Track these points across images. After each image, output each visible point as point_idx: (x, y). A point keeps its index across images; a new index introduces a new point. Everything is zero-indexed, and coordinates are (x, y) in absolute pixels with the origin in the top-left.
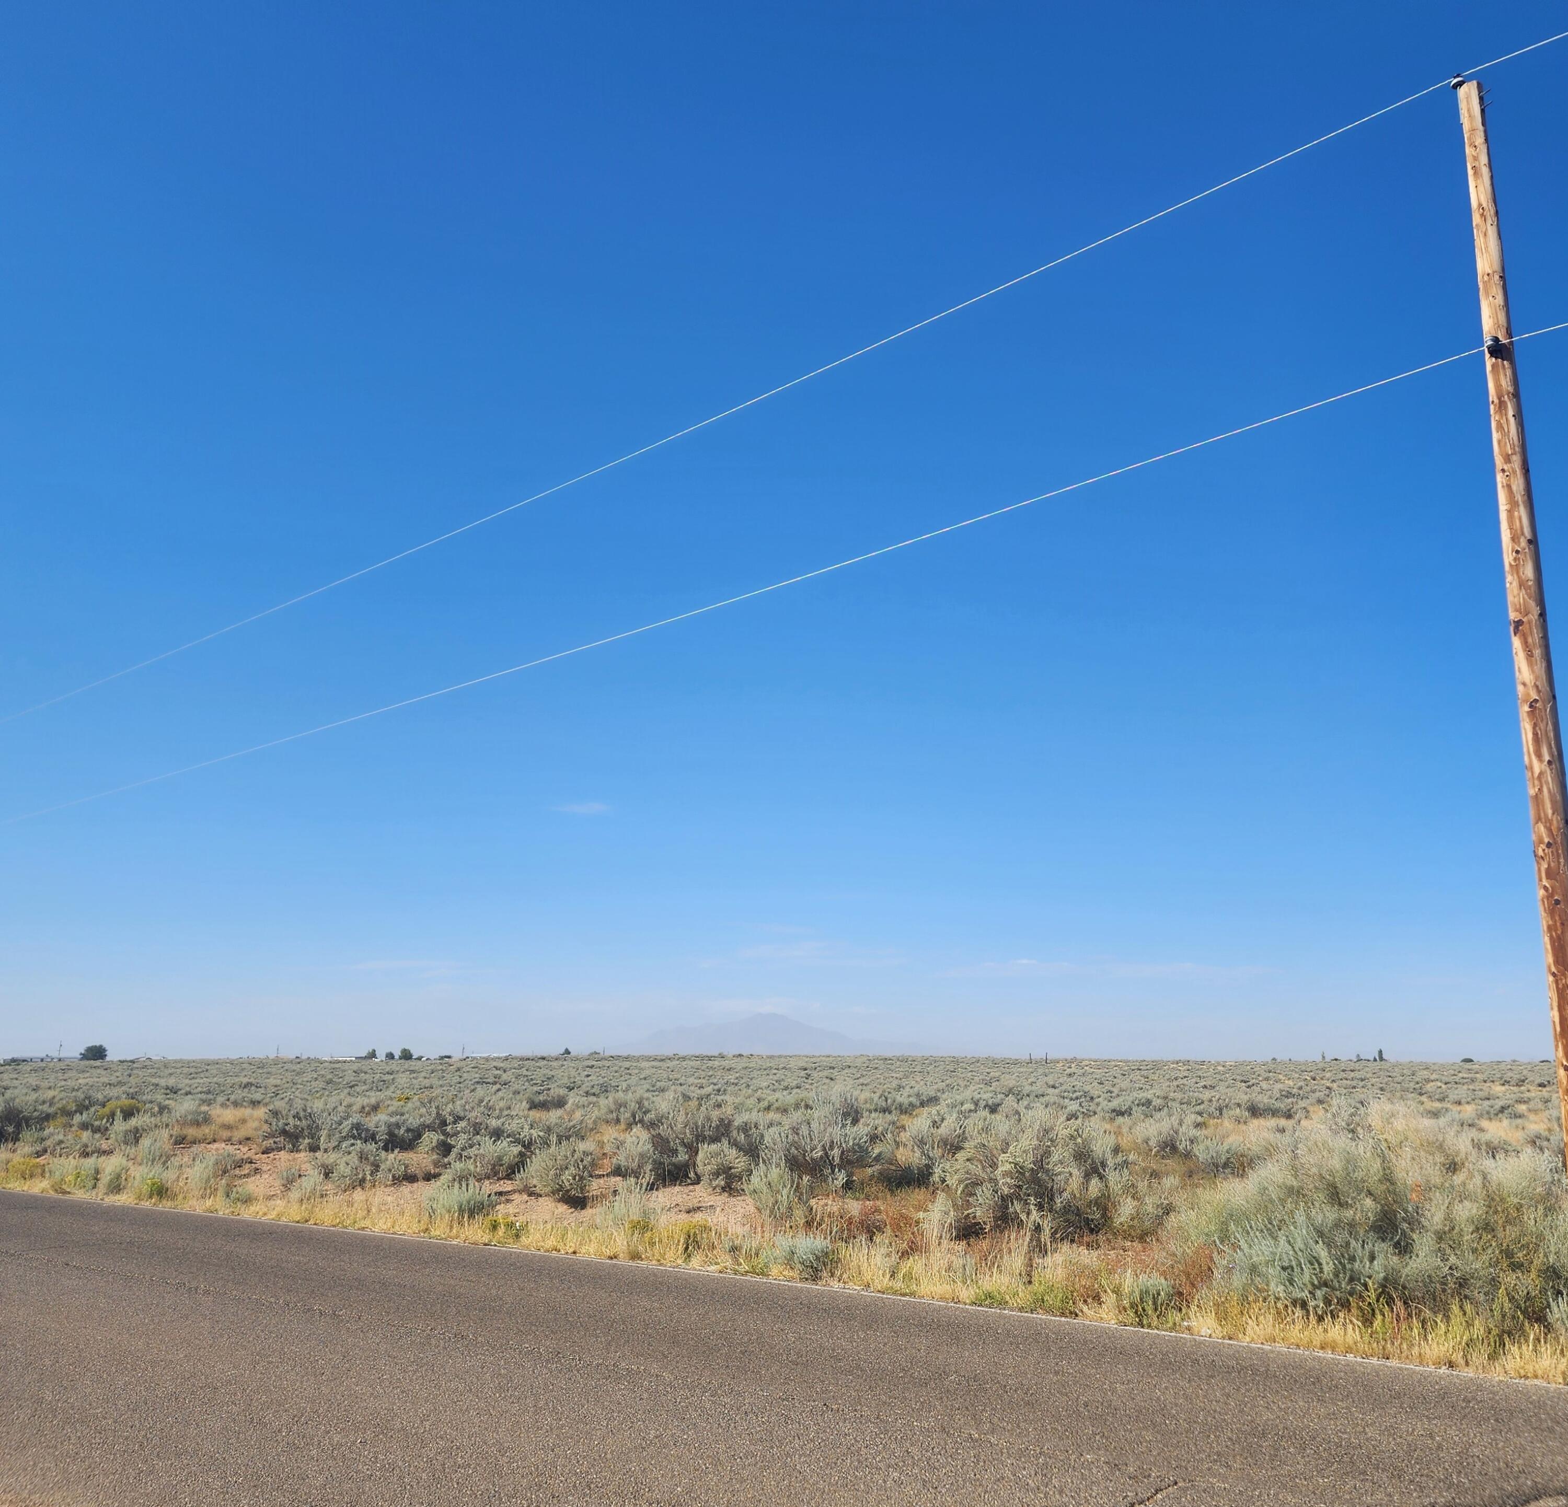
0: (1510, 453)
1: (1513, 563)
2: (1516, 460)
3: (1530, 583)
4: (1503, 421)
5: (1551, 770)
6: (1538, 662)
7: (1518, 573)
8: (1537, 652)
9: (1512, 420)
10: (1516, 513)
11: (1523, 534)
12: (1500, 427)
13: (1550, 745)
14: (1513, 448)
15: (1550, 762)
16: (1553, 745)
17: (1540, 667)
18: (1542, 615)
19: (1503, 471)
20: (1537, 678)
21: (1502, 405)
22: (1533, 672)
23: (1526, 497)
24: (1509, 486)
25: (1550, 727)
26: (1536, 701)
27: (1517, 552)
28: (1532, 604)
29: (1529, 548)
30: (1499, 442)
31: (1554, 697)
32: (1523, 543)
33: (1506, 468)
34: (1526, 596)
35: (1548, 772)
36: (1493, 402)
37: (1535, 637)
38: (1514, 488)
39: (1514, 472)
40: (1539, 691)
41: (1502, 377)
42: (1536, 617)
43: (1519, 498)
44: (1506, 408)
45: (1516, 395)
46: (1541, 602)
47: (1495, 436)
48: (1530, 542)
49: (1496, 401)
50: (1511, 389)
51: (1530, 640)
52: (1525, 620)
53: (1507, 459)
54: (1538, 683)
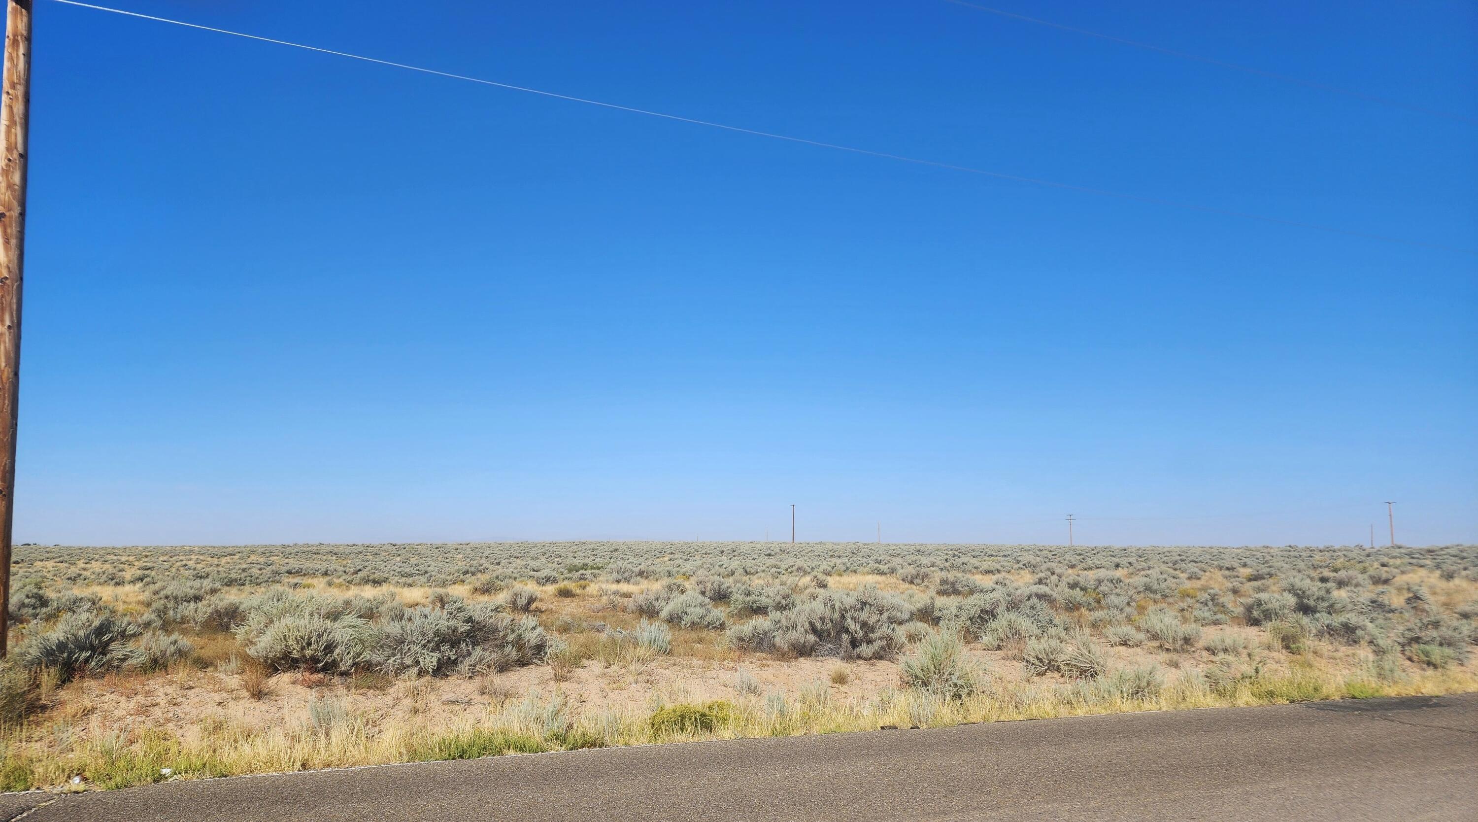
0: (16, 82)
1: (5, 168)
2: (20, 90)
3: (16, 187)
4: (14, 55)
5: (10, 333)
6: (13, 250)
7: (7, 177)
8: (13, 242)
9: (22, 58)
10: (13, 130)
11: (16, 148)
12: (11, 59)
13: (12, 315)
14: (19, 78)
15: (9, 327)
16: (14, 315)
17: (14, 254)
18: (22, 214)
19: (8, 93)
20: (10, 261)
21: (15, 43)
22: (7, 256)
23: (23, 121)
24: (11, 107)
25: (14, 300)
26: (6, 278)
27: (9, 160)
28: (15, 204)
29: (20, 160)
30: (9, 70)
31: (21, 279)
32: (15, 155)
33: (10, 91)
34: (11, 196)
35: (7, 334)
36: (8, 37)
37: (14, 230)
38: (15, 110)
39: (17, 98)
40: (10, 272)
41: (19, 20)
42: (17, 214)
43: (18, 119)
44: (18, 46)
45: (28, 39)
46: (23, 204)
47: (6, 64)
48: (21, 155)
49: (11, 37)
50: (25, 33)
51: (9, 231)
52: (7, 214)
53: (13, 86)
54: (10, 265)
